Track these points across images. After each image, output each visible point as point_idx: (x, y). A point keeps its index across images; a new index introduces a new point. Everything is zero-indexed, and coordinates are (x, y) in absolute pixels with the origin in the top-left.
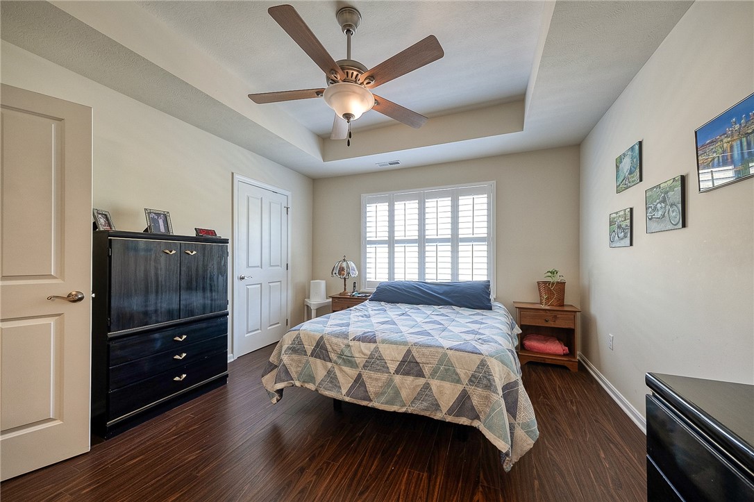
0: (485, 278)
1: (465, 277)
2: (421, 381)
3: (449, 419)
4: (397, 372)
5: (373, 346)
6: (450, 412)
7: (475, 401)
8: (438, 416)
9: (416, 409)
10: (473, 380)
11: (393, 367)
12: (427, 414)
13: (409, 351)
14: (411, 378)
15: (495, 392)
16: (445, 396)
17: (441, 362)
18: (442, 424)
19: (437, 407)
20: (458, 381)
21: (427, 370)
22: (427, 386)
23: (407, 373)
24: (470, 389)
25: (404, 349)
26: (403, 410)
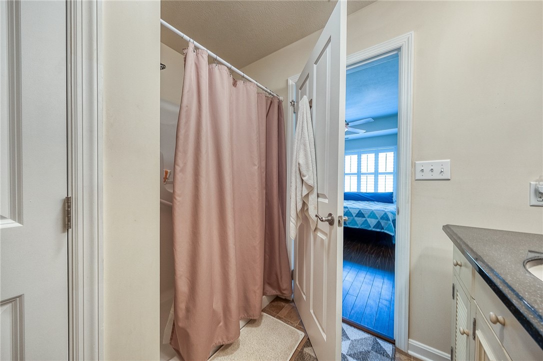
0: (392, 191)
1: (381, 190)
2: (364, 219)
3: (374, 230)
4: (356, 216)
5: (347, 209)
6: (374, 227)
7: (383, 224)
8: (370, 229)
9: (363, 227)
10: (382, 218)
11: (354, 215)
12: (366, 228)
13: (360, 211)
14: (360, 218)
15: (390, 220)
16: (372, 222)
17: (371, 213)
18: (371, 231)
19: (370, 227)
20: (377, 218)
21: (366, 216)
22: (366, 220)
23: (359, 217)
24: (381, 221)
25: (358, 210)
26: (358, 227)
